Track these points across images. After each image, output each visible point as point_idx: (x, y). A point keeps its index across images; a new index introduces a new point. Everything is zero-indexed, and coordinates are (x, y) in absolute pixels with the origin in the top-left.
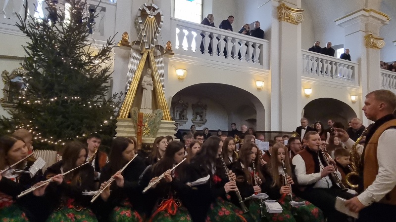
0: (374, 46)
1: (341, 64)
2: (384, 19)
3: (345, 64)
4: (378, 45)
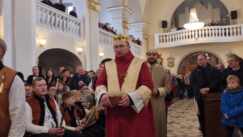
0: (94, 9)
1: (70, 19)
3: (73, 21)
4: (97, 9)
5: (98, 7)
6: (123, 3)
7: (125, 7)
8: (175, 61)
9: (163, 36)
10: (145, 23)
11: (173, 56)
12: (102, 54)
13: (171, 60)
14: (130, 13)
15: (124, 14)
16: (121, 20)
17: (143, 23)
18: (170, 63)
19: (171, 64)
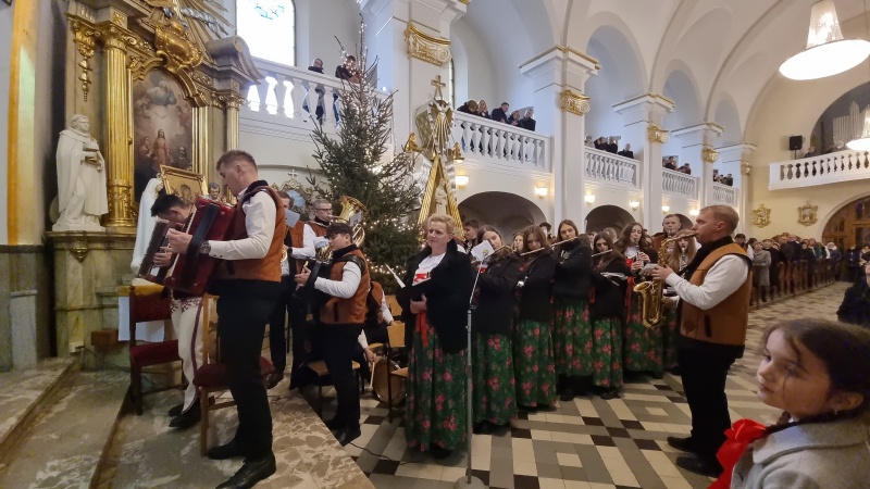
0: (658, 140)
2: (670, 106)
3: (627, 163)
4: (662, 139)
5: (664, 137)
6: (706, 119)
7: (708, 124)
8: (817, 213)
9: (791, 166)
10: (747, 146)
11: (813, 204)
12: (666, 209)
13: (807, 212)
14: (719, 134)
15: (705, 138)
16: (701, 147)
17: (744, 145)
18: (804, 216)
19: (807, 219)
